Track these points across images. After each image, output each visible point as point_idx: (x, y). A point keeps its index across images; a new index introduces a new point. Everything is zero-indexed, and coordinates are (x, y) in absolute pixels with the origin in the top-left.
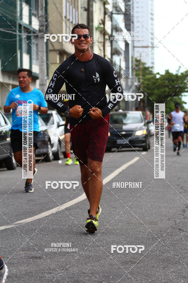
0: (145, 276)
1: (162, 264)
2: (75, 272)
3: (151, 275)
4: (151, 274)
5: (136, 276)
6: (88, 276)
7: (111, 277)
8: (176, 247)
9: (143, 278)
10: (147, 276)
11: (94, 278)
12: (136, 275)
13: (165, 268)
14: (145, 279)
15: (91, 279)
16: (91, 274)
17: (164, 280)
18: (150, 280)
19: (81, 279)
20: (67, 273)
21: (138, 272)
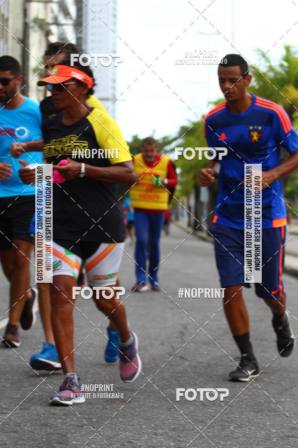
0: (144, 419)
1: (165, 404)
2: (39, 412)
3: (153, 418)
4: (152, 416)
5: (131, 419)
6: (61, 418)
7: (94, 420)
8: (181, 381)
9: (141, 422)
10: (147, 419)
11: (69, 421)
12: (130, 417)
13: (170, 409)
14: (145, 424)
15: (65, 421)
16: (64, 415)
17: (173, 425)
18: (153, 425)
19: (51, 421)
20: (28, 413)
21: (133, 414)
